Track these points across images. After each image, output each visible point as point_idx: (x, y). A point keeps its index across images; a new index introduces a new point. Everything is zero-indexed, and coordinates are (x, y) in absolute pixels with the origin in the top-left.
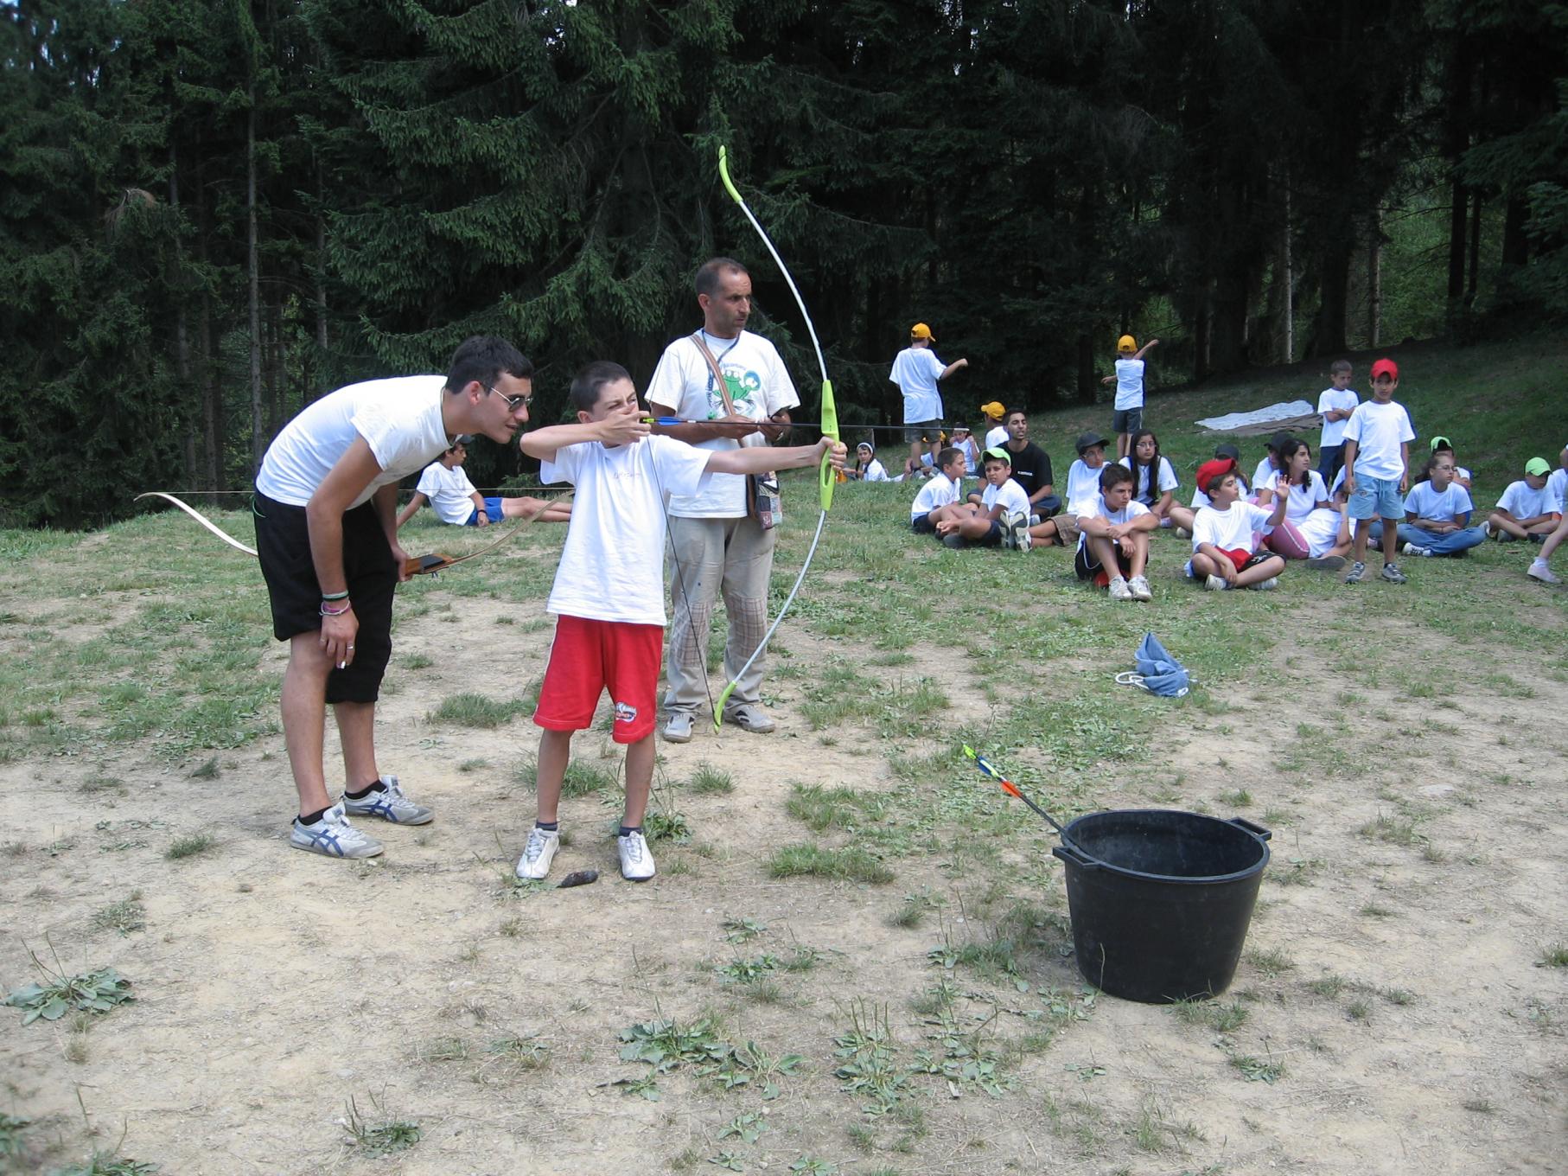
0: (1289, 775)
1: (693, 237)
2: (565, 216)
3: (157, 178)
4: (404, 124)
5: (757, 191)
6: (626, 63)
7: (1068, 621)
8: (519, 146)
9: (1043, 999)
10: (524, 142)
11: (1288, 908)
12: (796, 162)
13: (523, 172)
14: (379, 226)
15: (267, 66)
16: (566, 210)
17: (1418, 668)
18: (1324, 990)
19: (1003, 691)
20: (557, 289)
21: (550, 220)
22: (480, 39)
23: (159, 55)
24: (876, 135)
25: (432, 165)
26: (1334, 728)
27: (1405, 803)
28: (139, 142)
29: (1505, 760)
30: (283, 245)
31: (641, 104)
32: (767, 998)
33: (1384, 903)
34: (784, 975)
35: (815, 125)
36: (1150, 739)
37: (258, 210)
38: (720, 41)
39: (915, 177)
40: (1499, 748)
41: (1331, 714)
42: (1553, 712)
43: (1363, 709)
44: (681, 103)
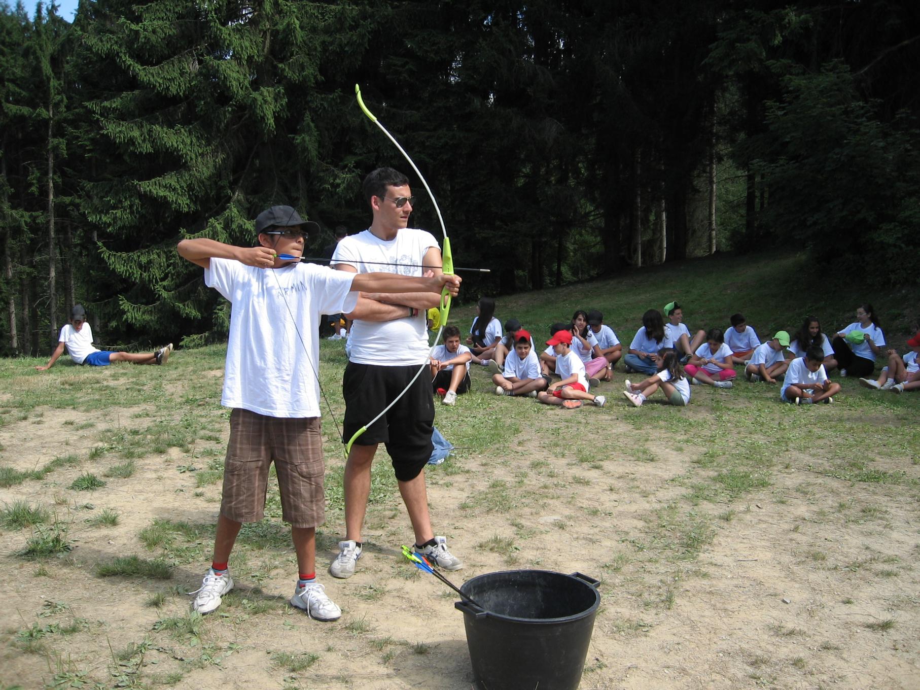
0: (466, 512)
1: (294, 195)
2: (220, 183)
4: (124, 129)
5: (332, 168)
6: (254, 95)
8: (192, 142)
9: (202, 651)
10: (194, 140)
12: (357, 151)
13: (194, 156)
14: (111, 189)
15: (59, 94)
16: (220, 179)
17: (597, 445)
18: (379, 645)
20: (212, 226)
21: (211, 185)
22: (169, 80)
24: (405, 136)
25: (141, 153)
26: (516, 482)
27: (523, 528)
29: (607, 501)
30: (67, 200)
31: (263, 118)
34: (56, 636)
37: (53, 179)
38: (310, 81)
39: (427, 160)
40: (608, 492)
41: (521, 473)
42: (660, 470)
43: (543, 469)
44: (287, 116)
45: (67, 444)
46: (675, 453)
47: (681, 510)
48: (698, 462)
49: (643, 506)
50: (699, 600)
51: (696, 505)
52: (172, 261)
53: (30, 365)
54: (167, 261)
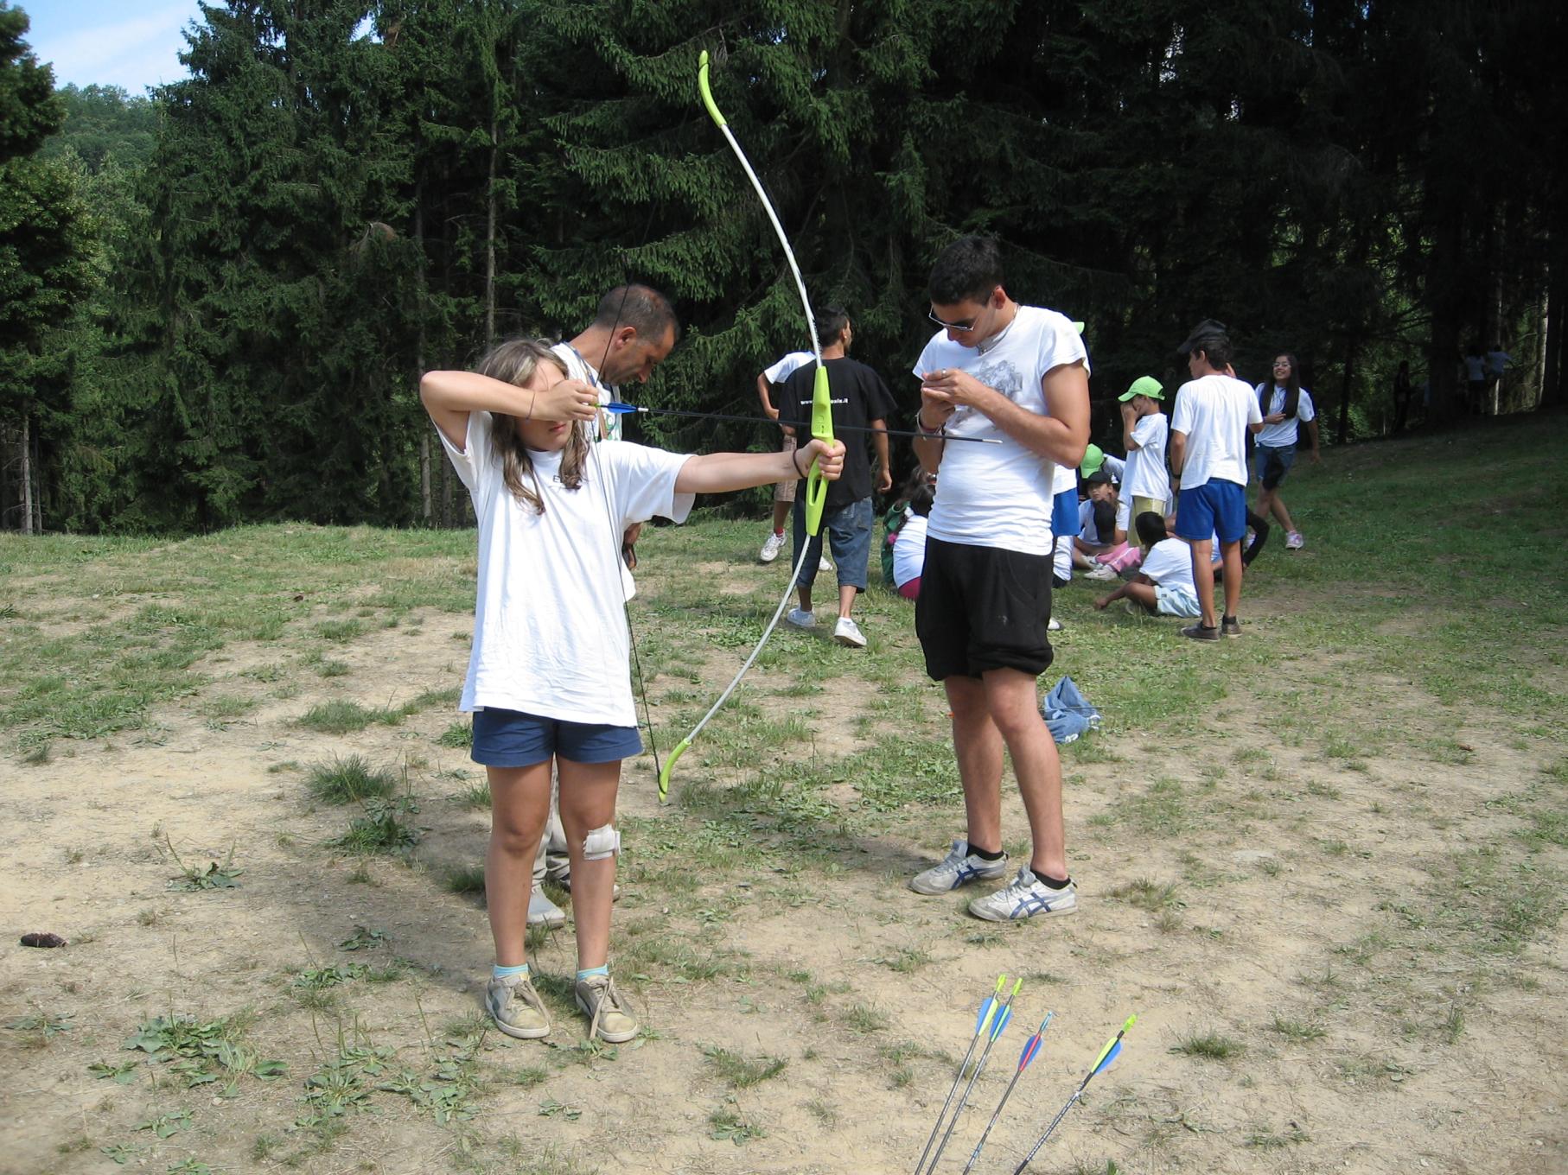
1: (880, 273)
2: (756, 253)
3: (399, 213)
4: (603, 162)
5: (950, 229)
6: (815, 102)
8: (712, 182)
10: (717, 179)
12: (994, 201)
13: (715, 208)
14: (581, 260)
15: (507, 106)
16: (758, 246)
19: (881, 727)
20: (741, 324)
21: (741, 257)
22: (679, 78)
23: (408, 96)
24: (1076, 175)
25: (630, 202)
27: (1199, 867)
28: (383, 179)
30: (516, 278)
31: (829, 142)
35: (1013, 162)
37: (495, 244)
38: (913, 78)
39: (1113, 220)
40: (1370, 815)
41: (1214, 770)
42: (1476, 782)
43: (1256, 766)
44: (873, 140)
45: (449, 670)
46: (1510, 751)
47: (1505, 859)
48: (1552, 772)
49: (1432, 844)
50: (1512, 1033)
51: (1536, 851)
52: (674, 383)
53: (421, 542)
54: (666, 382)
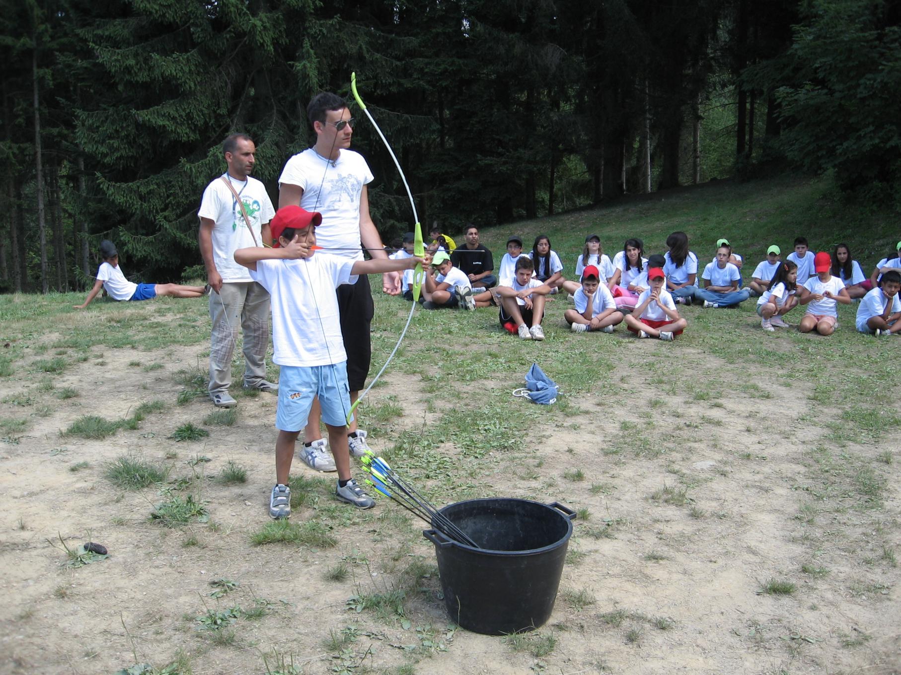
0: (612, 458)
1: (295, 123)
2: (218, 111)
4: (119, 57)
6: (253, 20)
7: (490, 355)
8: (190, 70)
9: (419, 635)
10: (193, 68)
11: (597, 557)
13: (192, 85)
14: (107, 118)
15: (42, 23)
16: (219, 108)
17: (702, 380)
18: (612, 620)
19: (439, 404)
20: (214, 155)
21: (209, 114)
22: (165, 6)
24: (403, 62)
25: (137, 82)
26: (645, 424)
27: (683, 475)
29: (749, 443)
30: (55, 131)
31: (262, 45)
32: (224, 642)
33: (662, 550)
34: (243, 622)
35: (367, 56)
36: (527, 434)
37: (39, 110)
38: (309, 6)
39: (427, 87)
40: (746, 434)
41: (644, 413)
42: (782, 408)
43: (665, 409)
44: (286, 44)
45: (144, 388)
46: (784, 388)
47: (832, 453)
48: (814, 398)
49: (790, 448)
51: (844, 446)
52: (172, 191)
54: (166, 191)
